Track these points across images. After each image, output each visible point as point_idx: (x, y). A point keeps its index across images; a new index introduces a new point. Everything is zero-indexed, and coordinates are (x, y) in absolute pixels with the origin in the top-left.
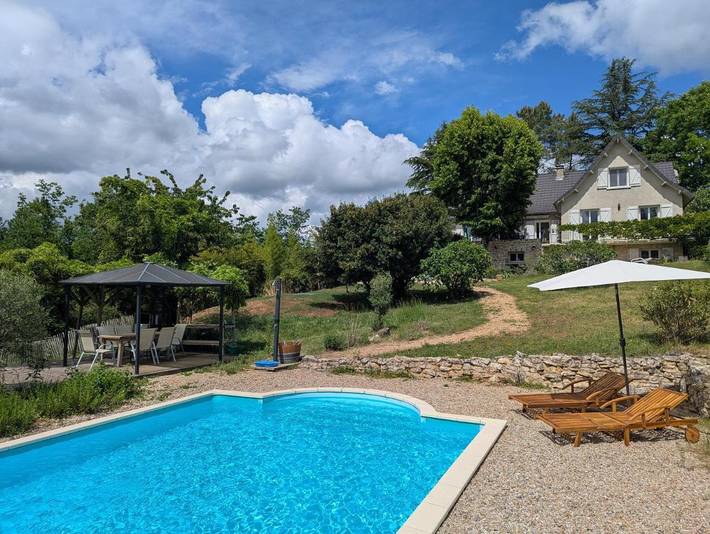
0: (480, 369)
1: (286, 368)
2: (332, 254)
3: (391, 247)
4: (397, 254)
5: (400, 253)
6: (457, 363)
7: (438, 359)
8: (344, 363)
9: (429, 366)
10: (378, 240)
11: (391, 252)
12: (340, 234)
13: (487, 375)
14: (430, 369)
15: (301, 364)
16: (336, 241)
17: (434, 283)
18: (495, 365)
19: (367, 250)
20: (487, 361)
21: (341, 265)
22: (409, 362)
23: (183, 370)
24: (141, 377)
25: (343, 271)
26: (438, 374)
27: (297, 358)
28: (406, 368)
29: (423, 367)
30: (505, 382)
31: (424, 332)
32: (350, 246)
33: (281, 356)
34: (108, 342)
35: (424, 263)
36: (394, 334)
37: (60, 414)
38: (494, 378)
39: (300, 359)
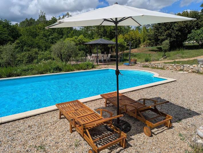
0: (186, 68)
1: (131, 65)
2: (157, 34)
3: (177, 31)
4: (179, 33)
5: (180, 33)
6: (179, 66)
7: (173, 64)
8: (146, 65)
9: (170, 66)
10: (173, 29)
11: (177, 33)
12: (160, 28)
13: (188, 70)
14: (170, 67)
15: (136, 65)
16: (159, 30)
17: (192, 42)
18: (191, 67)
19: (168, 33)
20: (189, 65)
21: (159, 37)
22: (164, 65)
23: (107, 64)
24: (98, 65)
25: (159, 40)
26: (173, 69)
27: (135, 63)
28: (163, 67)
29: (168, 66)
30: (193, 72)
31: (178, 58)
32: (163, 31)
33: (131, 62)
34: (94, 57)
35: (189, 36)
36: (168, 58)
37: (79, 69)
38: (190, 71)
39: (136, 63)
